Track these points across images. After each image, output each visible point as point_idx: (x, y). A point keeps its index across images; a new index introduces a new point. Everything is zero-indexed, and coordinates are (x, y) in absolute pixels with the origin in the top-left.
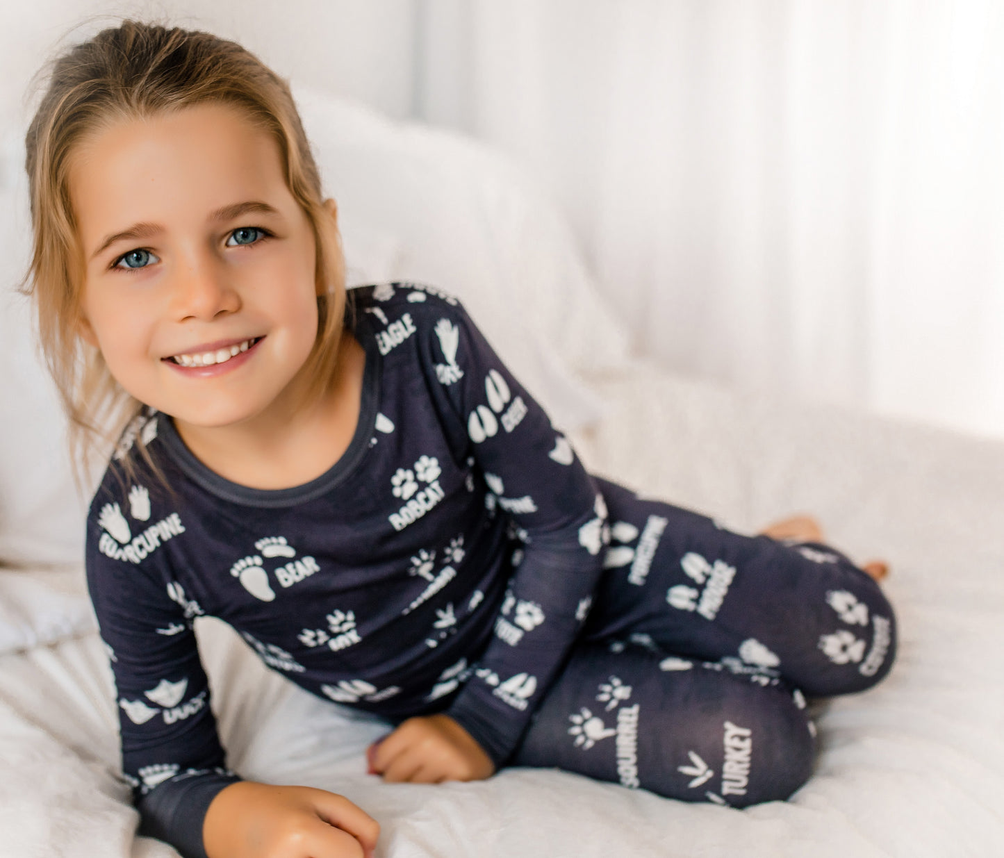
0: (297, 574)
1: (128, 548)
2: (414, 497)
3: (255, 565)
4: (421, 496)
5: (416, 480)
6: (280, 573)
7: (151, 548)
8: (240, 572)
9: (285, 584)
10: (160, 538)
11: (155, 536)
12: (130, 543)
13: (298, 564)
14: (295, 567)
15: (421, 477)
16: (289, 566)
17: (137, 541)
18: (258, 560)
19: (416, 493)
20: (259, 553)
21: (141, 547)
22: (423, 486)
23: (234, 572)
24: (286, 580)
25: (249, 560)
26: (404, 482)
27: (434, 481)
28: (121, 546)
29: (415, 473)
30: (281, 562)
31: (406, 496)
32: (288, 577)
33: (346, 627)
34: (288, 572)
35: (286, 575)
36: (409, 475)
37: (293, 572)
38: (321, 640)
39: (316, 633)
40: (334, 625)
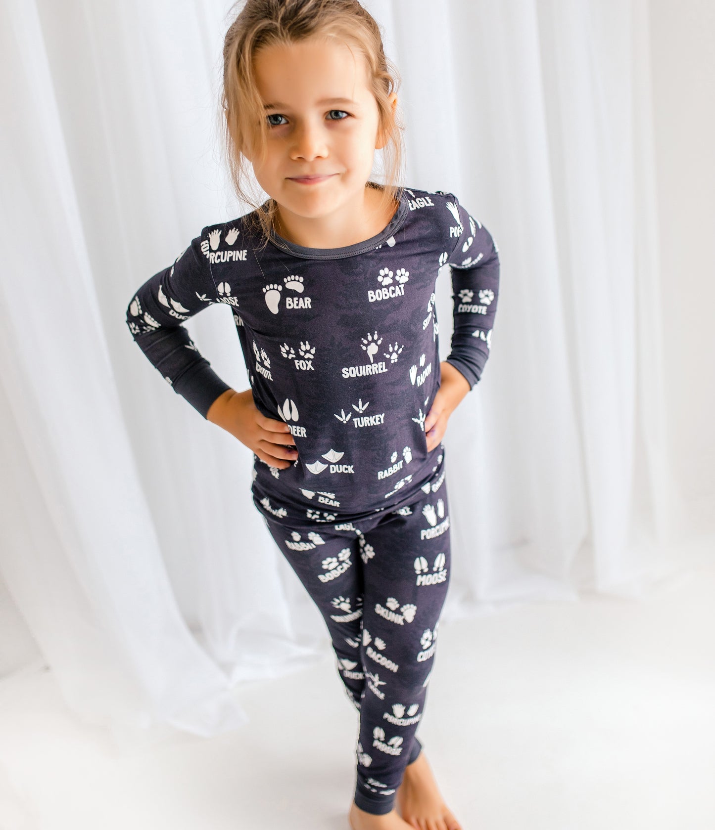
0: (298, 305)
1: (212, 253)
2: (387, 287)
3: (277, 290)
4: (391, 288)
5: (393, 278)
6: (289, 300)
7: (223, 261)
8: (267, 291)
9: (288, 307)
10: (231, 258)
11: (230, 255)
13: (301, 299)
14: (298, 301)
16: (296, 299)
18: (280, 288)
19: (390, 285)
20: (283, 285)
21: (219, 257)
22: (396, 283)
23: (264, 290)
24: (290, 305)
25: (276, 286)
27: (403, 283)
29: (395, 274)
30: (293, 294)
31: (383, 284)
32: (292, 304)
33: (308, 356)
34: (293, 302)
35: (291, 302)
36: (391, 274)
37: (296, 302)
38: (291, 356)
39: (290, 349)
40: (302, 350)
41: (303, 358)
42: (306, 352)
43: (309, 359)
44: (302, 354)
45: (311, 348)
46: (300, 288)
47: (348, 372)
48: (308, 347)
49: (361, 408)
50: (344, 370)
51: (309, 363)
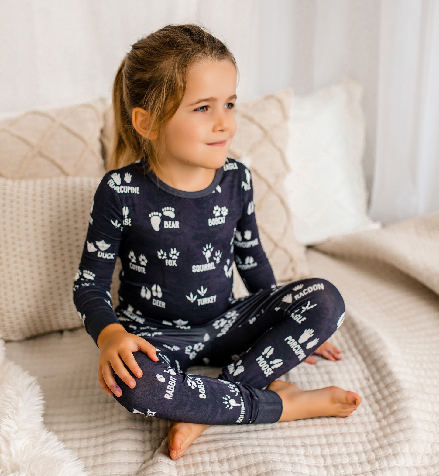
0: (171, 226)
1: (118, 187)
2: (218, 217)
3: (158, 216)
4: (220, 218)
5: (220, 212)
6: (166, 223)
7: (126, 192)
8: (152, 216)
9: (165, 227)
10: (130, 191)
11: (129, 189)
12: (119, 186)
13: (173, 222)
14: (171, 223)
15: (222, 212)
16: (170, 222)
17: (122, 187)
18: (160, 215)
20: (162, 213)
21: (122, 189)
22: (221, 215)
23: (150, 216)
25: (157, 213)
26: (217, 210)
27: (225, 216)
28: (116, 185)
29: (221, 210)
30: (168, 219)
31: (216, 215)
32: (167, 225)
33: (174, 257)
34: (168, 224)
35: (167, 224)
36: (219, 209)
37: (170, 224)
38: (164, 258)
39: (164, 253)
40: (171, 254)
41: (171, 259)
42: (174, 255)
43: (174, 259)
44: (171, 256)
45: (177, 252)
46: (172, 216)
47: (196, 268)
48: (175, 251)
49: (202, 292)
50: (194, 267)
51: (175, 262)
